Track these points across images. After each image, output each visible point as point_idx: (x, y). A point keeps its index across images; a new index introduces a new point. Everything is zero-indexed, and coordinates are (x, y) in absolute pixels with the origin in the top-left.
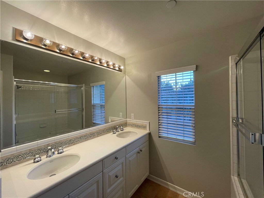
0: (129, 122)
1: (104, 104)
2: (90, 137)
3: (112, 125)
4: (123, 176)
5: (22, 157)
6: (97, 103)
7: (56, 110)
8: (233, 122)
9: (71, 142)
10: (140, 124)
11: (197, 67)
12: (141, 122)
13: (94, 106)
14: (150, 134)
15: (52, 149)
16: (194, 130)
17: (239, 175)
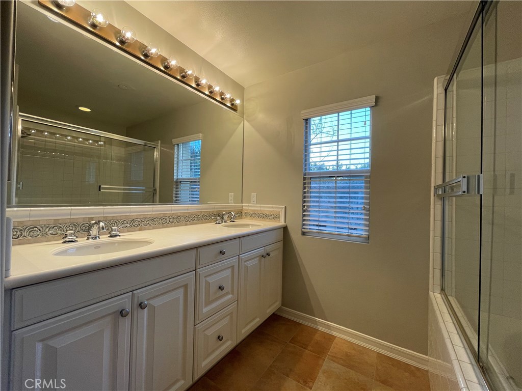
0: (247, 210)
1: (199, 179)
2: (172, 223)
3: (214, 208)
4: (232, 293)
5: (40, 230)
6: (184, 177)
7: (100, 186)
8: (435, 193)
9: (134, 224)
10: (268, 211)
11: (377, 99)
12: (269, 207)
13: (178, 183)
14: (285, 229)
15: (99, 221)
16: (369, 215)
17: (443, 290)
